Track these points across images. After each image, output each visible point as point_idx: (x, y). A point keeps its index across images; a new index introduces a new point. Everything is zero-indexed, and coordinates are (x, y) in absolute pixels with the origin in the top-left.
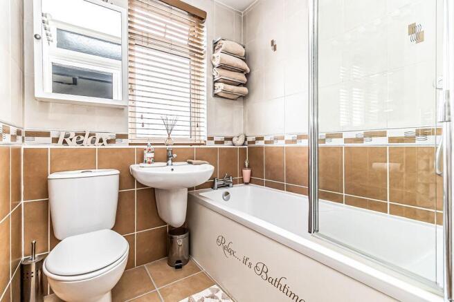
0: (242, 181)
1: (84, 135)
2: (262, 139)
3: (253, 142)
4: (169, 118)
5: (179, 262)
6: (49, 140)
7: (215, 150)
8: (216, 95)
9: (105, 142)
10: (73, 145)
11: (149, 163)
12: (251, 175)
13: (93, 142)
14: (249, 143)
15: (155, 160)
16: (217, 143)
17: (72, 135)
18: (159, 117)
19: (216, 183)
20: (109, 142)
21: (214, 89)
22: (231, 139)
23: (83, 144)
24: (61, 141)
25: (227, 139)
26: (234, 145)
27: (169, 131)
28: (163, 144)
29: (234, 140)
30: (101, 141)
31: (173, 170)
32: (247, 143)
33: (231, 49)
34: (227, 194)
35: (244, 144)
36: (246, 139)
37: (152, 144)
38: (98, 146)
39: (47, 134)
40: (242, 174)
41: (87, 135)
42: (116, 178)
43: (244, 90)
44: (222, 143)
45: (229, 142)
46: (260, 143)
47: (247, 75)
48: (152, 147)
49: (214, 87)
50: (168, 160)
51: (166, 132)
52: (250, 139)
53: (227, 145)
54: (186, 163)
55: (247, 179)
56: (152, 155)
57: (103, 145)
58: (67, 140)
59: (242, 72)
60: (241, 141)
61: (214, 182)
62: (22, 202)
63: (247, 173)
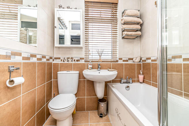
0: (138, 81)
1: (69, 58)
2: (149, 59)
3: (145, 61)
4: (100, 50)
5: (102, 114)
6: (60, 60)
7: (122, 64)
8: (123, 38)
9: (76, 61)
10: (66, 62)
11: (90, 69)
12: (144, 78)
13: (72, 61)
14: (143, 61)
15: (92, 68)
16: (124, 61)
17: (66, 59)
18: (95, 50)
19: (122, 81)
20: (77, 61)
21: (122, 35)
22: (132, 59)
23: (69, 61)
24: (63, 60)
25: (130, 59)
26: (134, 62)
27: (100, 56)
28: (98, 62)
29: (134, 59)
30: (74, 60)
31: (99, 73)
32: (141, 61)
33: (130, 14)
34: (128, 87)
35: (140, 62)
36: (141, 59)
37: (91, 62)
38: (73, 62)
39: (59, 58)
40: (138, 77)
41: (70, 58)
42: (78, 75)
43: (139, 33)
44: (127, 61)
45: (131, 61)
46: (149, 61)
47: (141, 25)
48: (92, 63)
49: (122, 34)
50: (98, 68)
51: (99, 57)
52: (143, 59)
53: (130, 62)
54: (107, 70)
55: (141, 80)
56: (91, 66)
57: (75, 62)
58: (64, 60)
59: (138, 24)
60: (138, 60)
61: (121, 80)
62: (52, 80)
63: (141, 77)
